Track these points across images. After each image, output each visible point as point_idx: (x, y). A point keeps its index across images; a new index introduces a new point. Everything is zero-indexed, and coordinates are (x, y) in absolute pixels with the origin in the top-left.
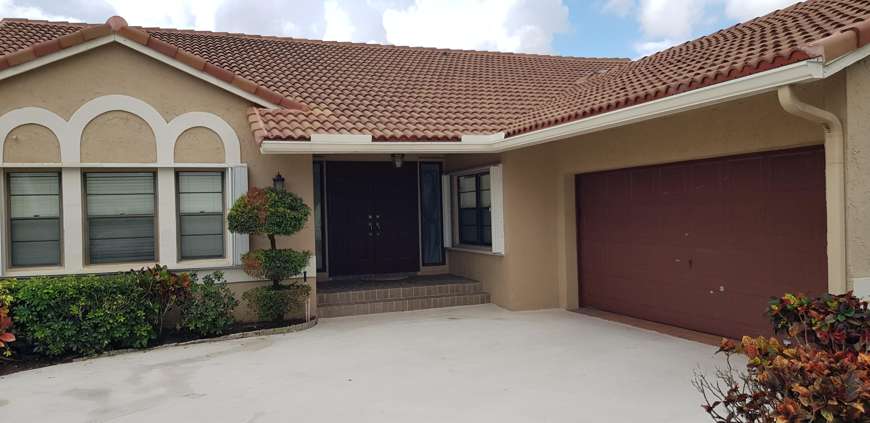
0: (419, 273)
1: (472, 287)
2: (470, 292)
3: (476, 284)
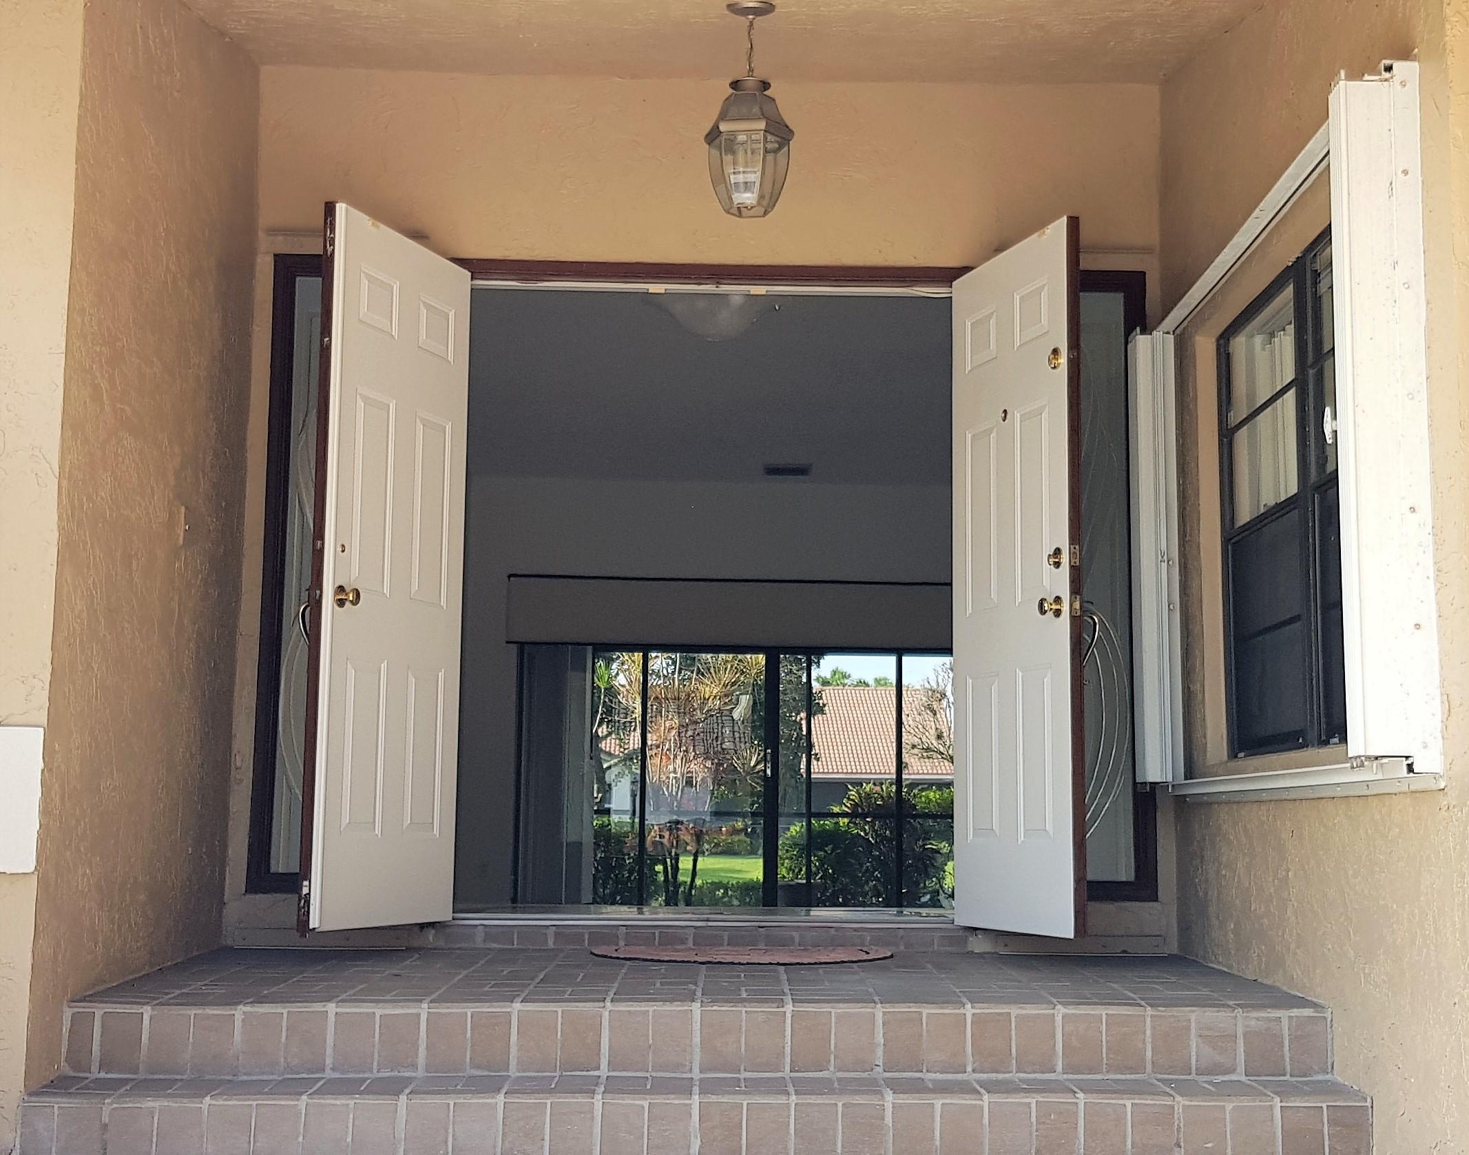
1: (1241, 1042)
2: (1217, 1075)
3: (1269, 1020)
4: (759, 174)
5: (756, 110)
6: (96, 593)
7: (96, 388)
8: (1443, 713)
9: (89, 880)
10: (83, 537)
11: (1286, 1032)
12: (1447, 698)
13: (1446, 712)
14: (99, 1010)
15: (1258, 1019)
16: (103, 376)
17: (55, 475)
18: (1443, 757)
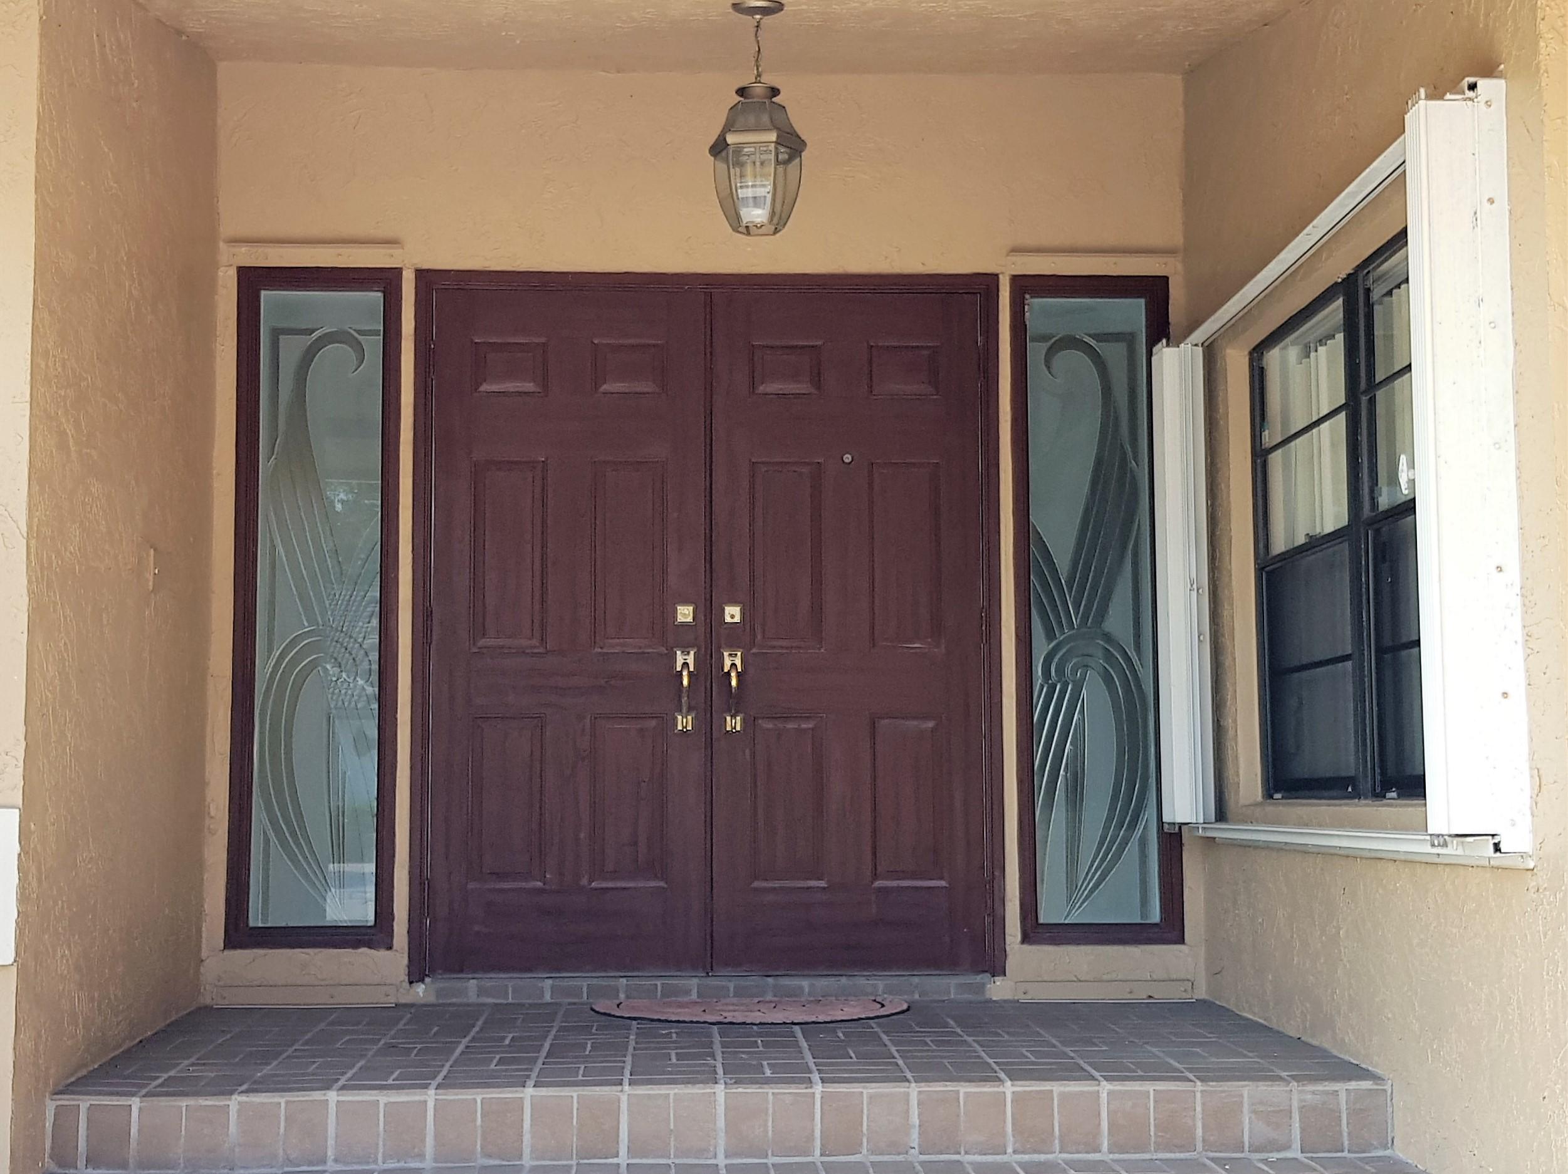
0: (999, 989)
1: (1296, 1116)
2: (1271, 1152)
3: (1327, 1093)
4: (770, 188)
5: (765, 118)
6: (68, 655)
7: (62, 434)
8: (1532, 789)
9: (67, 960)
10: (53, 599)
11: (1344, 1107)
12: (1537, 774)
13: (1537, 787)
14: (84, 1103)
15: (1313, 1093)
16: (68, 421)
17: (23, 536)
18: (1531, 835)
